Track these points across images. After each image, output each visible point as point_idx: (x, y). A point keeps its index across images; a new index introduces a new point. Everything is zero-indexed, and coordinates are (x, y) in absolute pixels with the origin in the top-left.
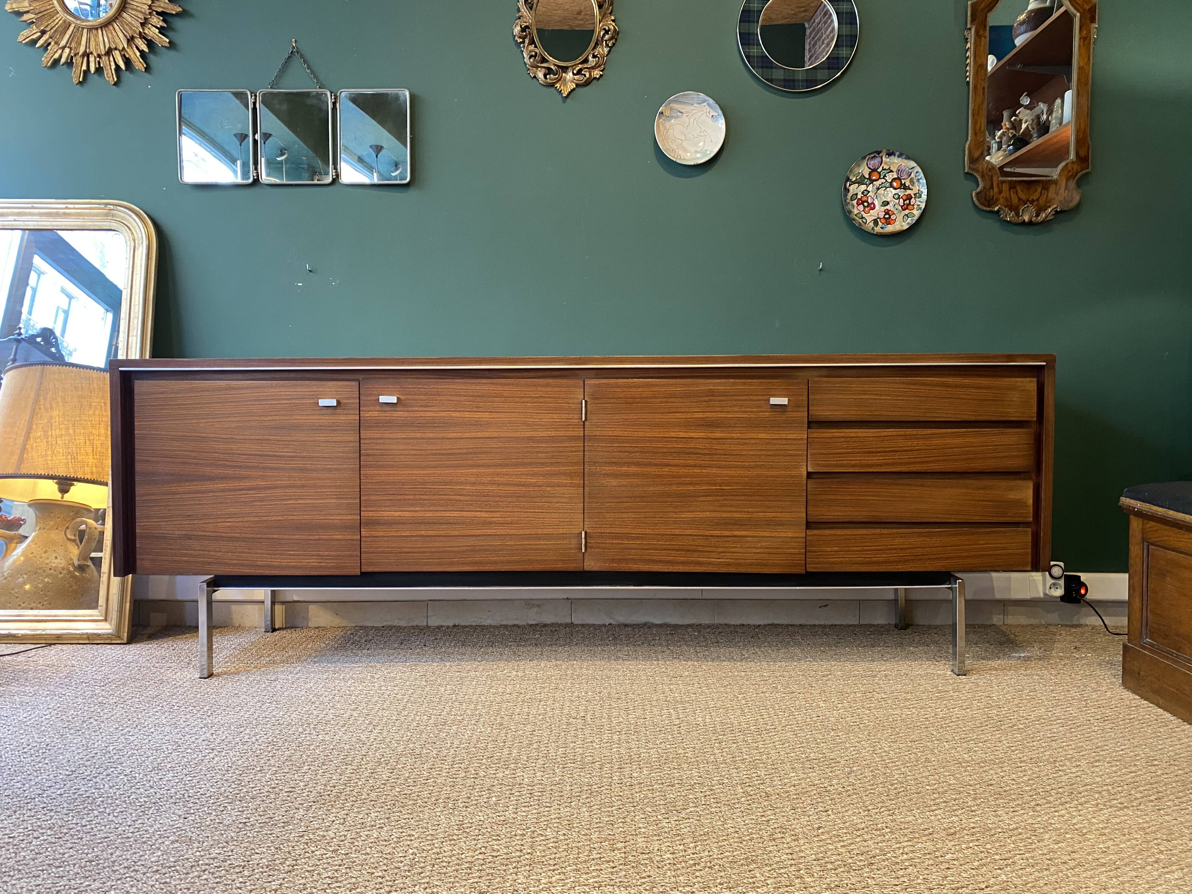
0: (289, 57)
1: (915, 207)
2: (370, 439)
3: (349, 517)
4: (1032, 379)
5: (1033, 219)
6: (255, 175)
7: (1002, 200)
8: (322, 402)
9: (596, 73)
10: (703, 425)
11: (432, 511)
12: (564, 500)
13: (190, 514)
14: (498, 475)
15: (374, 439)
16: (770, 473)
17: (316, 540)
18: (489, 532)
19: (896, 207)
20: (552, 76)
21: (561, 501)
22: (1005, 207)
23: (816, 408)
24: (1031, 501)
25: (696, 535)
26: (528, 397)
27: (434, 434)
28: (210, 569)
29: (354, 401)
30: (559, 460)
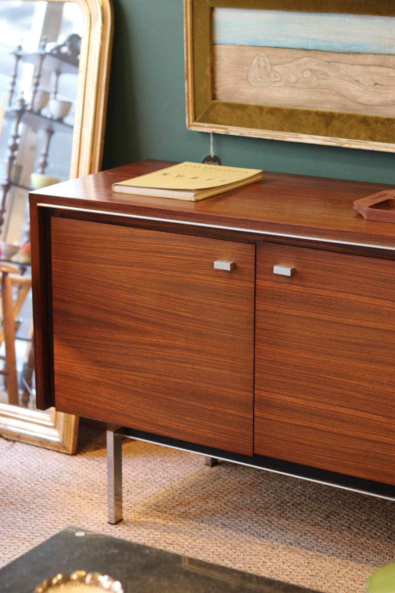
2: (265, 311)
3: (243, 393)
8: (217, 265)
11: (325, 403)
13: (99, 360)
15: (270, 312)
28: (116, 418)
29: (250, 267)
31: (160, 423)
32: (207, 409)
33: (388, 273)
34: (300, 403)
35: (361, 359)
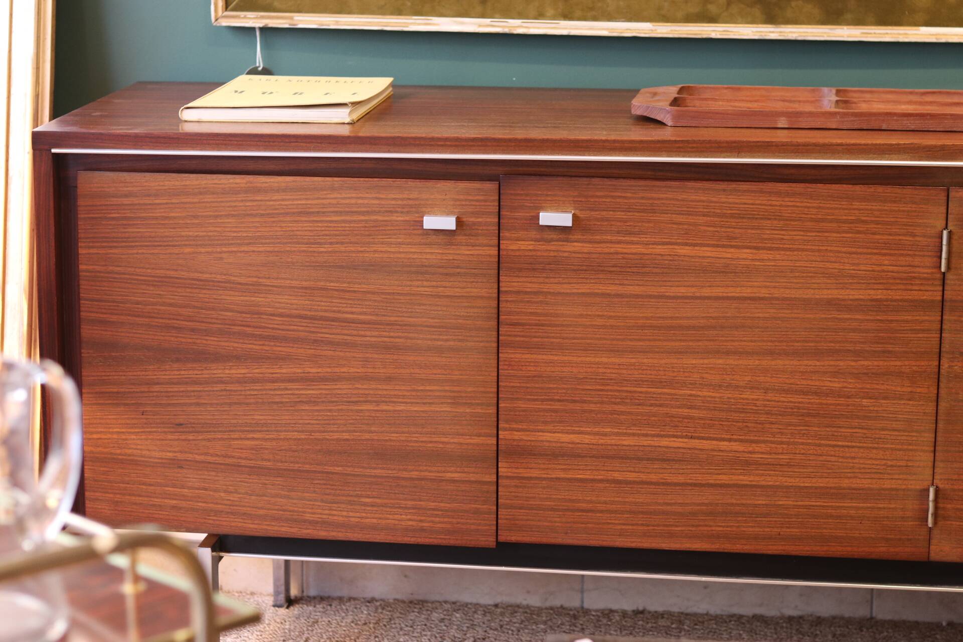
2: (518, 292)
3: (476, 440)
8: (432, 222)
11: (634, 435)
12: (895, 425)
13: (182, 421)
14: (765, 371)
15: (526, 293)
17: (412, 479)
18: (745, 479)
21: (889, 426)
26: (831, 221)
27: (642, 288)
28: (218, 522)
29: (488, 220)
30: (890, 347)
31: (308, 517)
32: (404, 478)
33: (745, 204)
34: (587, 441)
35: (698, 353)
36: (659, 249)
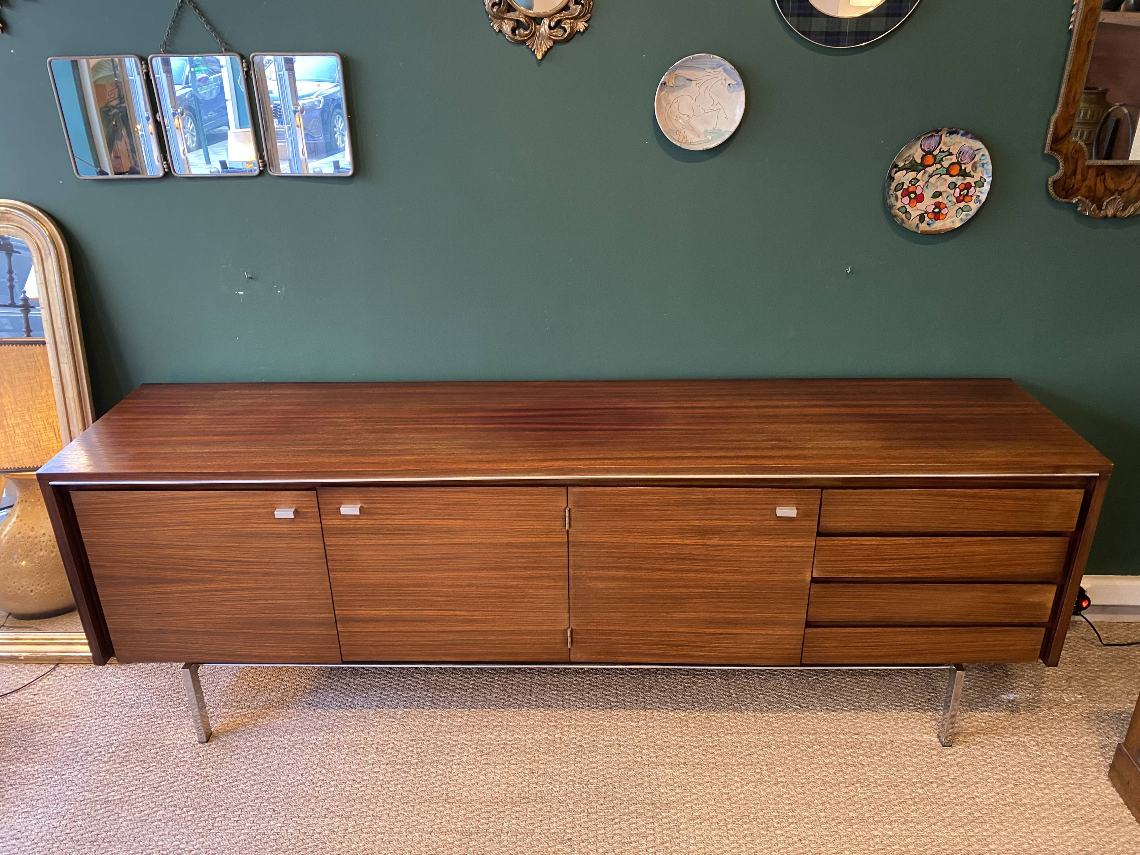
0: (180, 7)
1: (974, 198)
2: (335, 545)
4: (1079, 490)
5: (1118, 214)
6: (165, 166)
7: (1083, 190)
9: (581, 26)
10: (700, 532)
11: (408, 610)
12: (547, 601)
13: (159, 612)
14: (476, 578)
15: (340, 545)
16: (771, 578)
17: (292, 634)
18: (470, 628)
19: (950, 198)
20: (522, 31)
21: (545, 602)
22: (1086, 198)
23: (827, 520)
24: (1050, 605)
25: (688, 633)
26: (504, 505)
27: (404, 541)
29: (313, 510)
30: (541, 565)
32: (287, 634)
34: (383, 614)
35: (438, 570)
36: (411, 522)
